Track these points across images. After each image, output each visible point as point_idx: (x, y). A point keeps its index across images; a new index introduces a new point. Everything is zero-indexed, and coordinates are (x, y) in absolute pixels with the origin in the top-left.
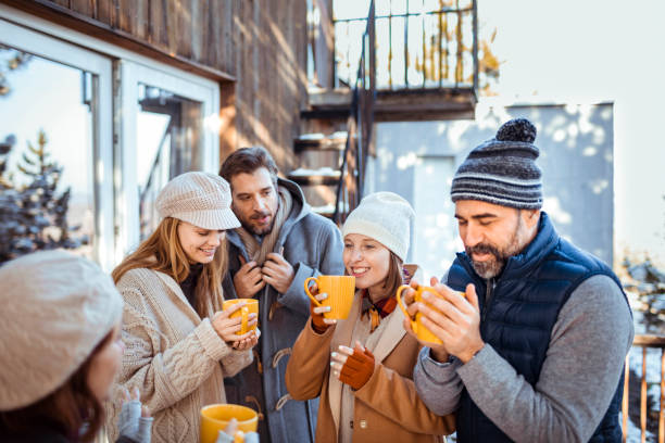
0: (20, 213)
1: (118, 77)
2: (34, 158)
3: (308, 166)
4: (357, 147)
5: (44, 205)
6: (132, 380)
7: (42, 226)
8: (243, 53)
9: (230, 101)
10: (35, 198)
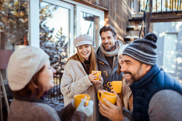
0: (55, 48)
1: (75, 10)
2: (59, 34)
3: (131, 35)
4: (145, 29)
5: (61, 46)
6: (65, 87)
7: (61, 52)
8: (111, 2)
9: (107, 16)
10: (59, 44)
